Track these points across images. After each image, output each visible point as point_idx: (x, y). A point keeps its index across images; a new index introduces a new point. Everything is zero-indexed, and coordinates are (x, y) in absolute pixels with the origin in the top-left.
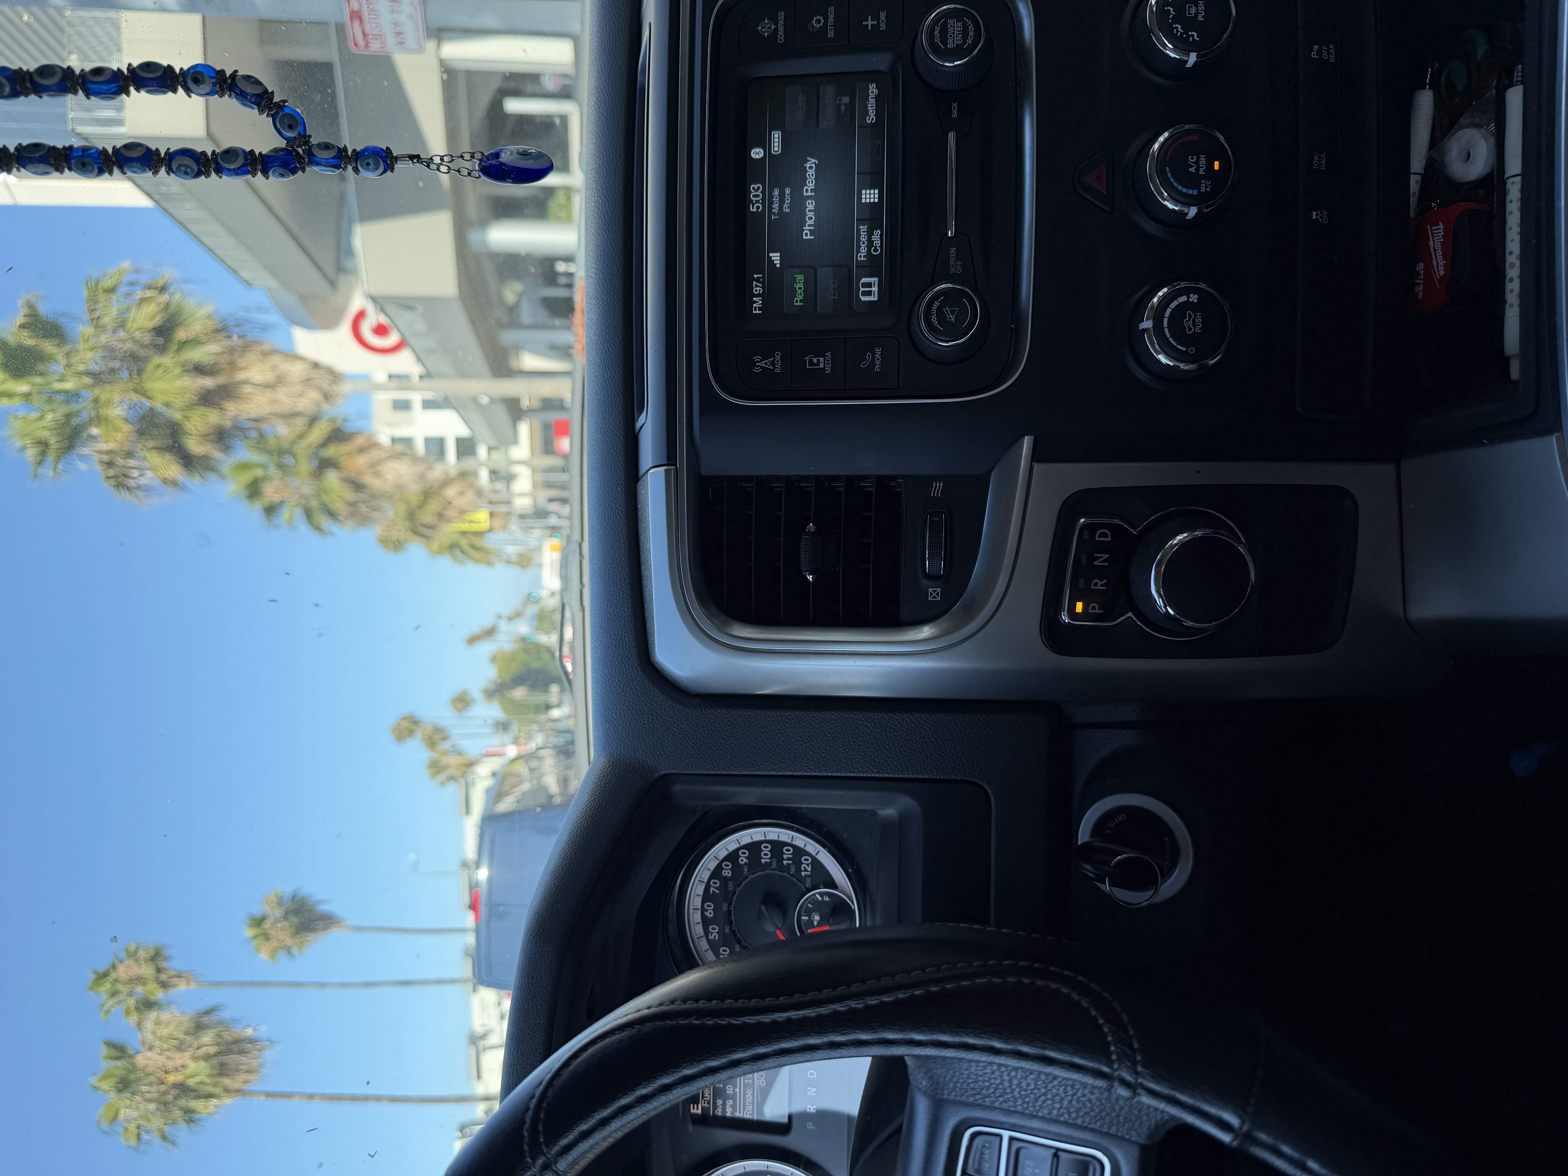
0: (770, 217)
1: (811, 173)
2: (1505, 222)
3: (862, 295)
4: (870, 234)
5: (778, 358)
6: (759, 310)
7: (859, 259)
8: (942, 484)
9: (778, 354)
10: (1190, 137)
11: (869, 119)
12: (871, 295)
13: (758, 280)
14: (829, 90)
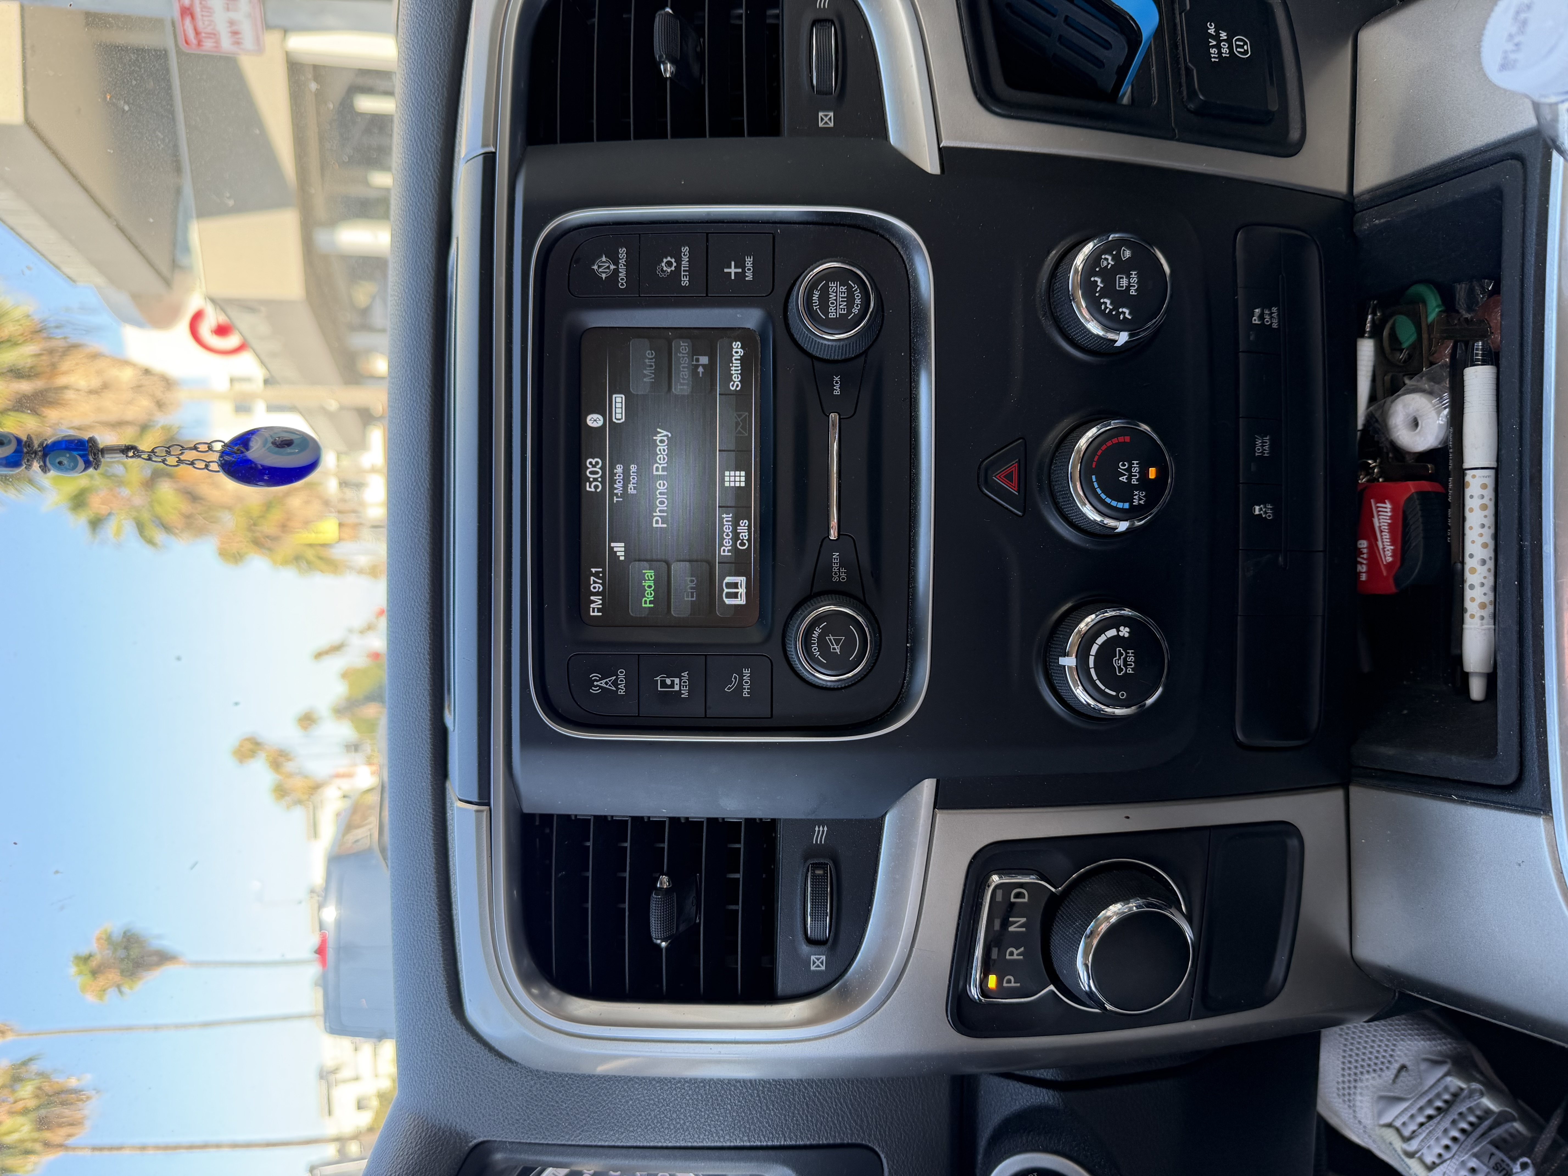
0: (611, 499)
1: (662, 449)
2: (1464, 519)
3: (726, 598)
4: (736, 524)
5: (622, 676)
6: (598, 612)
7: (722, 554)
8: (826, 829)
9: (621, 672)
10: (1121, 439)
11: (733, 386)
12: (737, 598)
13: (596, 575)
14: (683, 348)
